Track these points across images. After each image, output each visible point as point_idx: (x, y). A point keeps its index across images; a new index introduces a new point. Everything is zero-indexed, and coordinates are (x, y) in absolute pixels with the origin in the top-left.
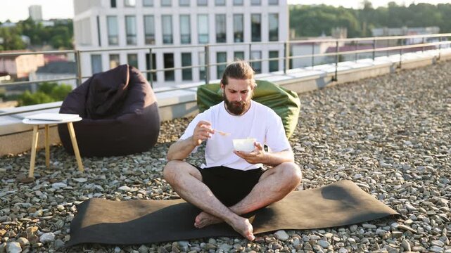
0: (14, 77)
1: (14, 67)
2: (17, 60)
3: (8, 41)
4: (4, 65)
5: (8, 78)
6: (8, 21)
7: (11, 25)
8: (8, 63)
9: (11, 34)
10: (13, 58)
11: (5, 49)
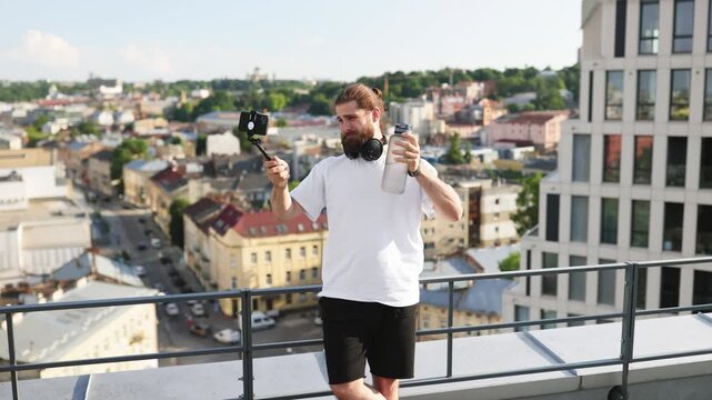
0: (540, 148)
1: (542, 133)
2: (547, 124)
3: (541, 97)
4: (529, 131)
5: (531, 149)
6: (548, 69)
7: (551, 73)
8: (535, 128)
9: (548, 87)
10: (542, 121)
11: (537, 109)
